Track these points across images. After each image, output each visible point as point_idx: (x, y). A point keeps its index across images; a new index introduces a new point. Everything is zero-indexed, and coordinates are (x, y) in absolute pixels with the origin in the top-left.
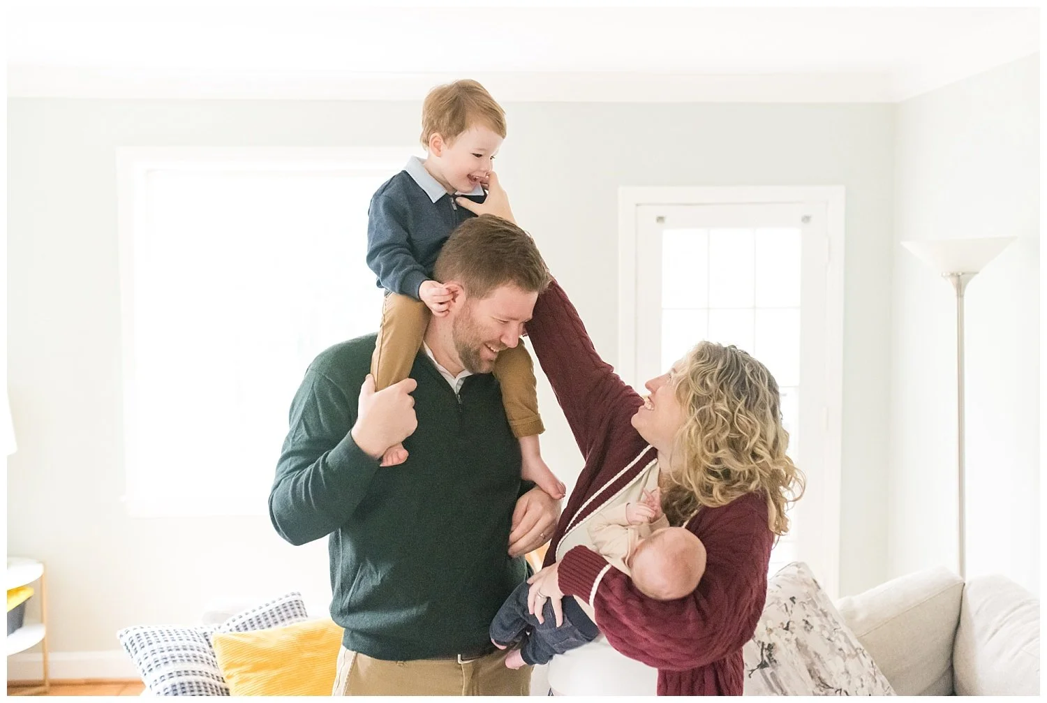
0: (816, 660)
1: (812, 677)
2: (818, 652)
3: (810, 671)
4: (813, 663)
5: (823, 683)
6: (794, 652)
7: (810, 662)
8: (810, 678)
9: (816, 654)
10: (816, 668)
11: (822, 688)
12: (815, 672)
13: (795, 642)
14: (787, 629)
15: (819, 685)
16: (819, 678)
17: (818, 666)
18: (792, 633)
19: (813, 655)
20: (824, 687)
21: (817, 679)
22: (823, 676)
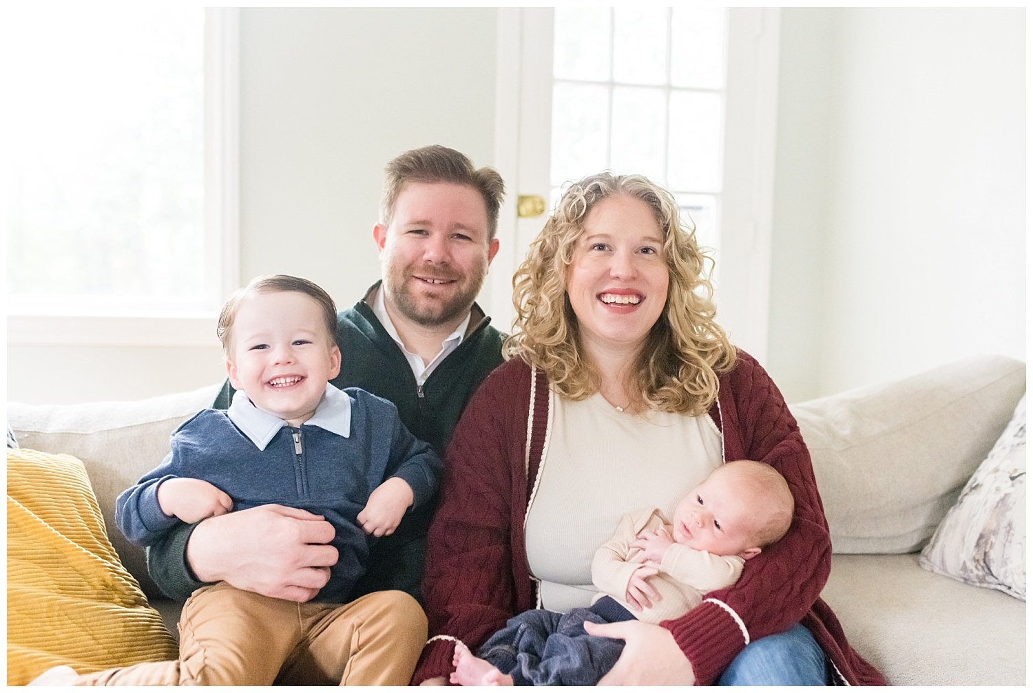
0: (1002, 531)
1: (978, 545)
2: (1014, 525)
3: (981, 537)
4: (995, 533)
5: (985, 562)
6: (988, 505)
7: (992, 528)
8: (974, 544)
9: (1010, 525)
10: (993, 539)
11: (980, 567)
12: (986, 543)
13: (1003, 496)
14: (1013, 479)
15: (978, 561)
16: (985, 553)
17: (997, 541)
18: (1013, 486)
19: (1005, 523)
20: (983, 567)
21: (982, 552)
22: (994, 554)
